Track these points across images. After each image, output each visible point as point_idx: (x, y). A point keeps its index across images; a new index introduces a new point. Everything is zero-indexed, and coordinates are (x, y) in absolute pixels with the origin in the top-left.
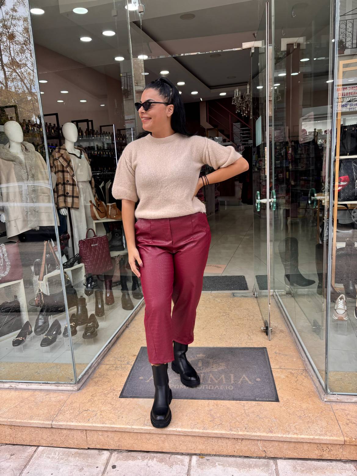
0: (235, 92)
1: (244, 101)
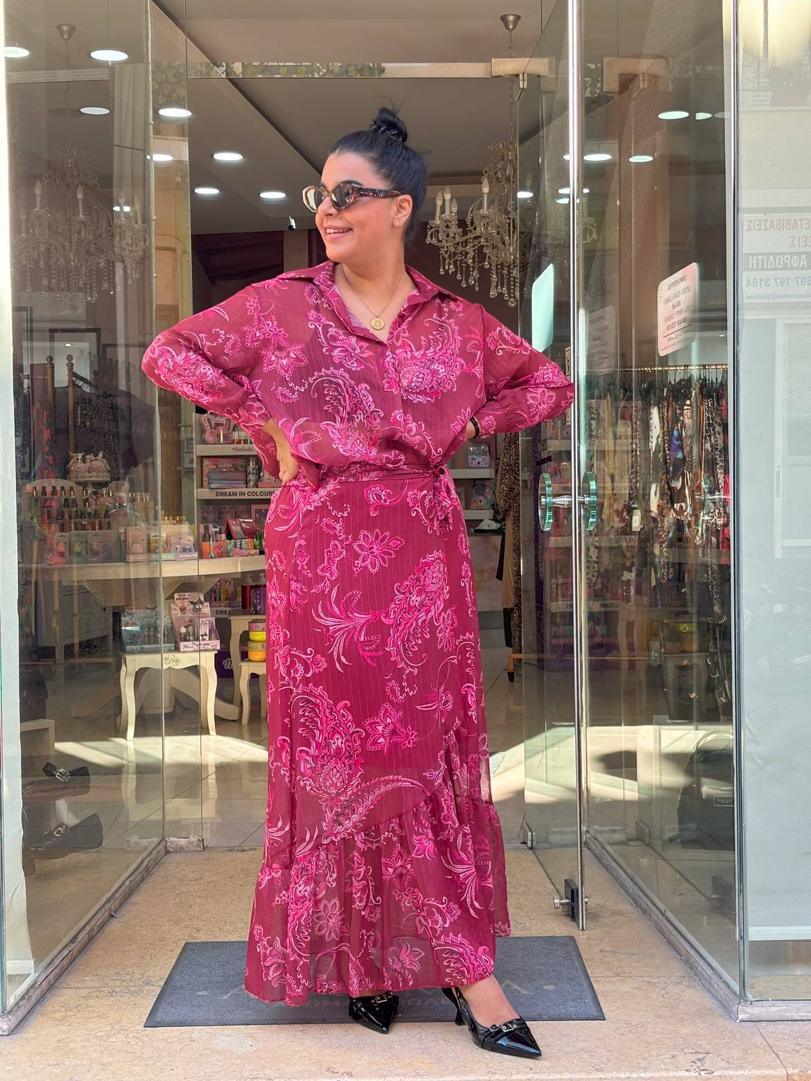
0: (439, 203)
1: (471, 235)
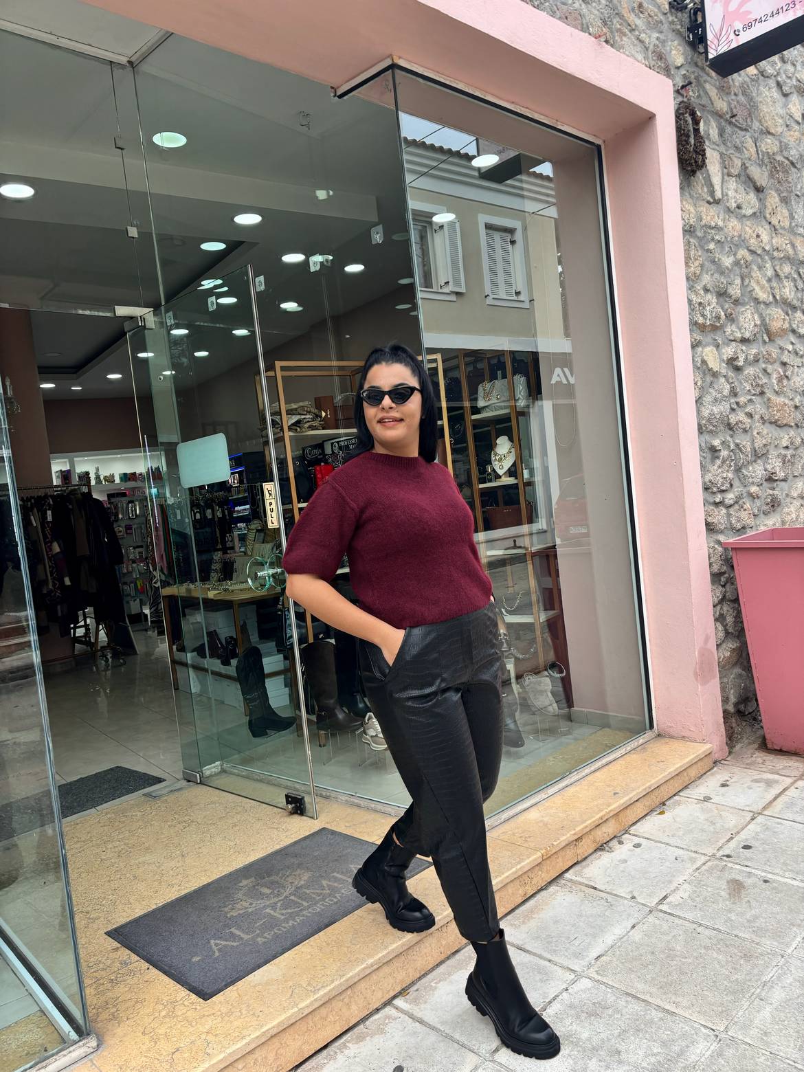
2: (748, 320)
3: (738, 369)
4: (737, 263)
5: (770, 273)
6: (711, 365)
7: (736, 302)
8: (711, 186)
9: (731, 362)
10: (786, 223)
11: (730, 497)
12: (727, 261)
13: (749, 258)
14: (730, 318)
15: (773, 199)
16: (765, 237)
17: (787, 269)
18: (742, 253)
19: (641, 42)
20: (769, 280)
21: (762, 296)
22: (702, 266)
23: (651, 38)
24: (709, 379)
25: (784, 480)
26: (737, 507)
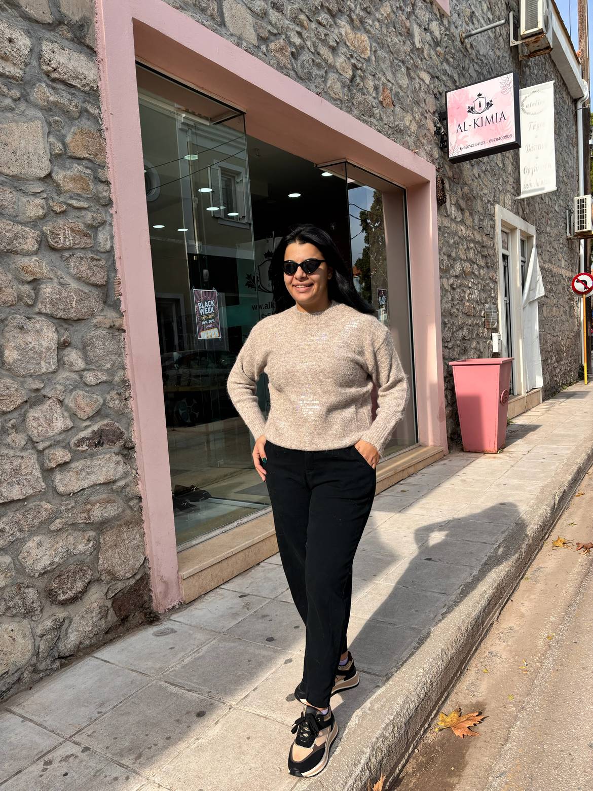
2: (458, 268)
3: (454, 289)
4: (454, 242)
5: (465, 247)
6: (445, 286)
7: (454, 260)
8: (446, 209)
9: (452, 285)
10: (471, 225)
11: (450, 345)
12: (451, 241)
13: (459, 240)
14: (452, 267)
15: (467, 214)
16: (464, 231)
17: (472, 245)
18: (456, 238)
19: (426, 150)
20: (465, 250)
21: (463, 257)
22: (443, 244)
23: (428, 148)
24: (444, 292)
25: (469, 340)
26: (452, 349)
